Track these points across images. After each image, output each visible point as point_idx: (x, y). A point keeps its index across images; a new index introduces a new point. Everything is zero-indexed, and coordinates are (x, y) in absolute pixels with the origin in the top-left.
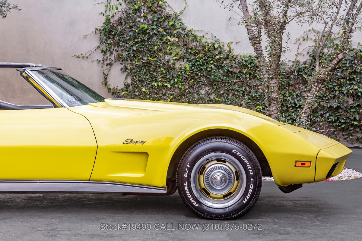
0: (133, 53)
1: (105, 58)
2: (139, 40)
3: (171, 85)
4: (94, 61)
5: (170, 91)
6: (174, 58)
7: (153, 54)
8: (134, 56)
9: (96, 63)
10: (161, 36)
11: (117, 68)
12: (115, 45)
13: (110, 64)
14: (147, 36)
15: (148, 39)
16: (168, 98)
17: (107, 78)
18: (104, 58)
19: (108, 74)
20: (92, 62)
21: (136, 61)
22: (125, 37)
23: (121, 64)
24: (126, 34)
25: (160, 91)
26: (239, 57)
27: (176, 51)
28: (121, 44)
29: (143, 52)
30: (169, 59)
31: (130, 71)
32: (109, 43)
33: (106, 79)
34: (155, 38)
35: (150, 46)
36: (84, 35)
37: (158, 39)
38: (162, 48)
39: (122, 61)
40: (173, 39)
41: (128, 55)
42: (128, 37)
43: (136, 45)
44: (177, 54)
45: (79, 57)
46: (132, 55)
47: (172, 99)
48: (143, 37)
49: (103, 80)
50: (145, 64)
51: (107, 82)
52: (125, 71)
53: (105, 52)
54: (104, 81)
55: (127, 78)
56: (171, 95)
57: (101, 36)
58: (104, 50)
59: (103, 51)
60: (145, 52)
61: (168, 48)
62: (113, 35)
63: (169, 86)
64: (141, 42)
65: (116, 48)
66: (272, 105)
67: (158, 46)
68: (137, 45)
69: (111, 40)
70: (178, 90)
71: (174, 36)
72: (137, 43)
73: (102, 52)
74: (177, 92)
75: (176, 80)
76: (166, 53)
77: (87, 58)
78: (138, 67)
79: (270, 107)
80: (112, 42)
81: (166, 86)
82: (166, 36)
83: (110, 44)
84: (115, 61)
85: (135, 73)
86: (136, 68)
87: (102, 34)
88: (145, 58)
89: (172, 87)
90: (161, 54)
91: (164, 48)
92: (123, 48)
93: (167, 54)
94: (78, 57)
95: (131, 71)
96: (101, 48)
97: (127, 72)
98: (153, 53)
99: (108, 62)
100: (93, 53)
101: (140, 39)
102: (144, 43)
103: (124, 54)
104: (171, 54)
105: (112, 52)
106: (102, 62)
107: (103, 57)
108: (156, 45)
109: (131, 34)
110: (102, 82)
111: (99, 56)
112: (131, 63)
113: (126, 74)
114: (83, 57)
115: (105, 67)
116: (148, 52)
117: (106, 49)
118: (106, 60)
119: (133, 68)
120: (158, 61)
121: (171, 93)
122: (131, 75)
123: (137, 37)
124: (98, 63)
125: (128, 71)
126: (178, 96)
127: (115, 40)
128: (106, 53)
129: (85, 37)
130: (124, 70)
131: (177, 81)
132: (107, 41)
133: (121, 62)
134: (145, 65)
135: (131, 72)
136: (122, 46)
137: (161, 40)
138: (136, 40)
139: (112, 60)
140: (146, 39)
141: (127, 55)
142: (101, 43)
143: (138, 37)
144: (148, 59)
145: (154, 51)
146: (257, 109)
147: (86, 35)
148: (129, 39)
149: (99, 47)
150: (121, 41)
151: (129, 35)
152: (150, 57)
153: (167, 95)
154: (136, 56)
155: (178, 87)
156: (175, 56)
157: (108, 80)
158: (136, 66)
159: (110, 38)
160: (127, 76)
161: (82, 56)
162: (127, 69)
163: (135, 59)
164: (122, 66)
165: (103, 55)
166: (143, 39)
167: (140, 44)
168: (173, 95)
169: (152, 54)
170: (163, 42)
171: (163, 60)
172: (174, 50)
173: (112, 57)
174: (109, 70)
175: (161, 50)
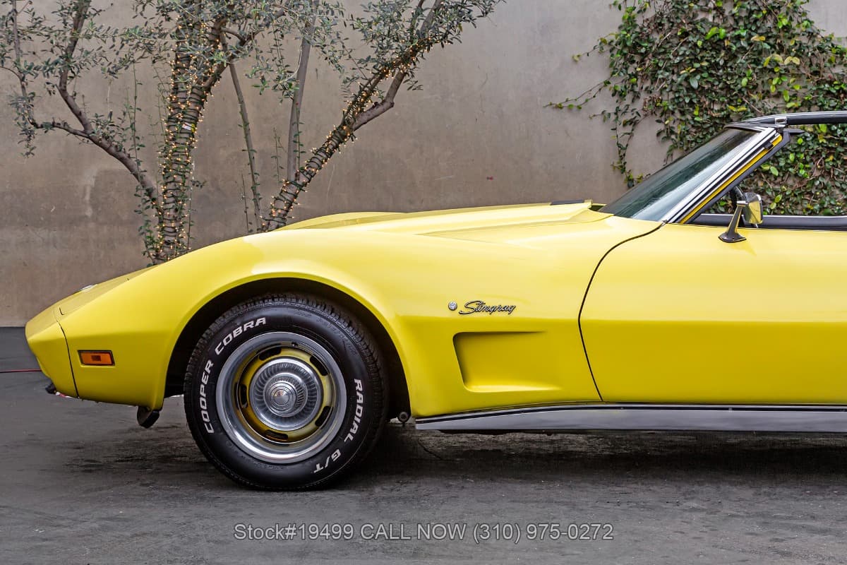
0: (690, 96)
1: (622, 107)
2: (705, 64)
3: (780, 169)
4: (594, 116)
5: (775, 184)
6: (789, 105)
7: (735, 98)
8: (691, 103)
9: (599, 120)
10: (756, 53)
11: (648, 131)
12: (645, 77)
13: (633, 122)
14: (723, 54)
15: (726, 62)
16: (769, 201)
17: (624, 155)
18: (618, 107)
19: (627, 145)
20: (591, 118)
21: (696, 113)
22: (671, 57)
23: (658, 121)
24: (672, 51)
25: (750, 183)
27: (793, 88)
28: (662, 74)
29: (712, 91)
30: (775, 107)
31: (680, 137)
32: (630, 72)
33: (622, 158)
34: (741, 59)
35: (729, 78)
36: (573, 57)
37: (749, 61)
38: (759, 82)
39: (662, 114)
40: (784, 61)
41: (676, 101)
42: (678, 58)
43: (695, 76)
44: (795, 96)
45: (561, 108)
46: (687, 100)
47: (780, 203)
48: (712, 56)
49: (616, 161)
50: (718, 121)
51: (625, 163)
52: (668, 137)
53: (621, 95)
54: (618, 163)
55: (672, 155)
56: (777, 192)
57: (612, 55)
58: (619, 89)
59: (616, 91)
60: (716, 93)
61: (774, 82)
62: (641, 54)
63: (775, 172)
64: (708, 69)
65: (648, 84)
67: (750, 79)
68: (698, 77)
69: (635, 65)
70: (794, 182)
71: (788, 53)
72: (698, 71)
73: (613, 95)
74: (792, 186)
75: (792, 157)
76: (767, 94)
77: (579, 108)
78: (698, 127)
80: (639, 69)
81: (768, 173)
82: (768, 52)
83: (635, 75)
84: (646, 115)
85: (692, 142)
86: (694, 130)
87: (615, 52)
88: (716, 107)
89: (782, 175)
90: (755, 97)
91: (763, 82)
92: (664, 85)
93: (769, 97)
94: (560, 107)
95: (682, 136)
96: (612, 85)
97: (672, 139)
98: (736, 95)
99: (628, 117)
100: (594, 97)
101: (707, 61)
102: (715, 70)
103: (665, 98)
104: (779, 95)
105: (639, 93)
106: (613, 117)
107: (617, 105)
108: (745, 76)
109: (685, 51)
110: (612, 165)
111: (606, 103)
112: (683, 118)
113: (669, 144)
114: (570, 107)
115: (621, 130)
116: (723, 92)
117: (625, 87)
118: (624, 113)
119: (687, 131)
120: (747, 114)
121: (777, 187)
122: (682, 148)
123: (699, 58)
124: (604, 121)
125: (673, 137)
126: (795, 196)
127: (647, 65)
128: (625, 96)
129: (576, 61)
130: (664, 135)
131: (795, 160)
132: (626, 69)
133: (658, 118)
134: (715, 123)
135: (681, 140)
136: (664, 79)
137: (757, 62)
138: (697, 65)
139: (637, 113)
140: (721, 63)
141: (673, 99)
142: (614, 73)
143: (702, 57)
144: (722, 110)
145: (740, 91)
147: (578, 56)
148: (681, 61)
149: (607, 83)
150: (660, 68)
151: (680, 53)
152: (729, 105)
153: (770, 194)
154: (695, 101)
155: (796, 175)
156: (789, 101)
157: (626, 159)
158: (693, 126)
159: (633, 62)
160: (670, 151)
161: (567, 104)
162: (672, 132)
163: (691, 109)
164: (661, 127)
165: (617, 102)
166: (713, 61)
167: (705, 75)
168: (783, 192)
169: (732, 96)
170: (760, 67)
171: (759, 109)
172: (788, 85)
173: (639, 105)
174: (631, 135)
175: (755, 87)
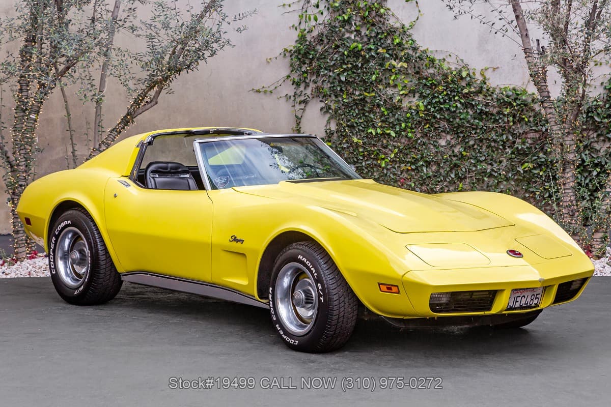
0: (340, 86)
1: (298, 92)
2: (350, 66)
3: (396, 133)
4: (281, 97)
5: (394, 142)
6: (401, 93)
7: (369, 87)
8: (341, 90)
9: (283, 100)
10: (381, 60)
11: (315, 107)
12: (313, 74)
13: (305, 102)
14: (360, 60)
15: (362, 65)
16: (390, 152)
17: (300, 122)
18: (295, 92)
19: (301, 117)
20: (278, 99)
21: (344, 96)
22: (329, 61)
23: (321, 101)
24: (329, 57)
25: (378, 141)
26: (497, 91)
27: (404, 82)
28: (323, 72)
29: (354, 83)
30: (393, 94)
31: (335, 112)
32: (303, 70)
33: (298, 124)
34: (372, 64)
35: (365, 75)
36: (267, 59)
37: (377, 64)
38: (383, 78)
39: (323, 97)
40: (398, 65)
41: (332, 89)
42: (333, 62)
43: (344, 73)
44: (405, 86)
45: (260, 92)
46: (339, 89)
47: (397, 153)
48: (354, 61)
49: (295, 125)
50: (358, 102)
51: (300, 128)
52: (327, 112)
53: (297, 84)
54: (296, 128)
55: (330, 123)
56: (395, 147)
57: (292, 59)
58: (296, 80)
59: (294, 82)
60: (357, 84)
61: (392, 78)
62: (310, 59)
63: (393, 134)
64: (351, 68)
65: (314, 78)
66: (567, 170)
67: (378, 75)
68: (345, 74)
69: (306, 65)
70: (405, 140)
71: (401, 60)
72: (345, 70)
73: (292, 84)
74: (404, 143)
75: (403, 125)
76: (388, 85)
77: (271, 92)
78: (346, 106)
79: (564, 173)
80: (308, 68)
81: (389, 135)
82: (388, 59)
83: (306, 72)
84: (313, 98)
85: (342, 114)
86: (343, 107)
87: (293, 57)
88: (357, 93)
89: (397, 136)
90: (381, 87)
91: (385, 77)
92: (324, 78)
93: (389, 87)
94: (258, 91)
95: (336, 111)
96: (292, 78)
97: (330, 113)
98: (369, 85)
99: (302, 98)
100: (280, 85)
101: (351, 64)
102: (356, 69)
103: (325, 87)
104: (395, 86)
105: (309, 83)
106: (292, 98)
107: (295, 90)
108: (374, 74)
109: (337, 58)
110: (292, 129)
111: (289, 90)
112: (336, 100)
113: (328, 116)
114: (265, 92)
115: (298, 107)
116: (361, 83)
117: (300, 79)
118: (300, 96)
119: (339, 108)
120: (376, 97)
121: (395, 144)
122: (336, 118)
123: (346, 62)
124: (287, 101)
125: (331, 111)
126: (406, 149)
127: (313, 66)
128: (300, 85)
129: (268, 62)
130: (325, 110)
131: (405, 127)
132: (301, 68)
133: (321, 99)
134: (356, 103)
135: (336, 113)
136: (325, 75)
137: (381, 65)
138: (345, 66)
139: (308, 96)
140: (360, 65)
141: (330, 87)
142: (292, 71)
143: (348, 62)
144: (360, 95)
145: (371, 83)
146: (525, 168)
147: (270, 59)
148: (334, 64)
149: (288, 77)
150: (322, 68)
151: (334, 59)
152: (365, 92)
153: (390, 148)
154: (344, 89)
155: (406, 136)
156: (402, 90)
157: (301, 125)
158: (343, 105)
159: (305, 63)
160: (329, 120)
161: (264, 89)
162: (330, 108)
163: (342, 94)
164: (323, 105)
165: (295, 88)
166: (354, 64)
167: (350, 73)
168: (398, 147)
169: (367, 86)
170: (384, 68)
171: (383, 95)
172: (401, 80)
173: (309, 91)
174: (304, 110)
175: (381, 81)
